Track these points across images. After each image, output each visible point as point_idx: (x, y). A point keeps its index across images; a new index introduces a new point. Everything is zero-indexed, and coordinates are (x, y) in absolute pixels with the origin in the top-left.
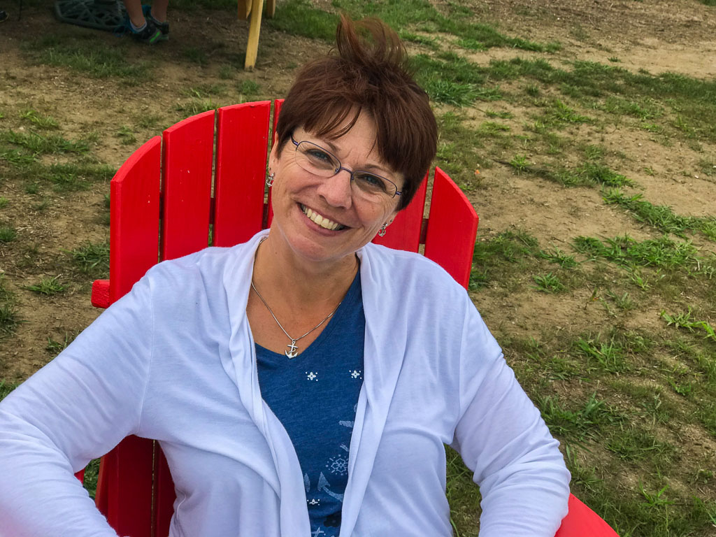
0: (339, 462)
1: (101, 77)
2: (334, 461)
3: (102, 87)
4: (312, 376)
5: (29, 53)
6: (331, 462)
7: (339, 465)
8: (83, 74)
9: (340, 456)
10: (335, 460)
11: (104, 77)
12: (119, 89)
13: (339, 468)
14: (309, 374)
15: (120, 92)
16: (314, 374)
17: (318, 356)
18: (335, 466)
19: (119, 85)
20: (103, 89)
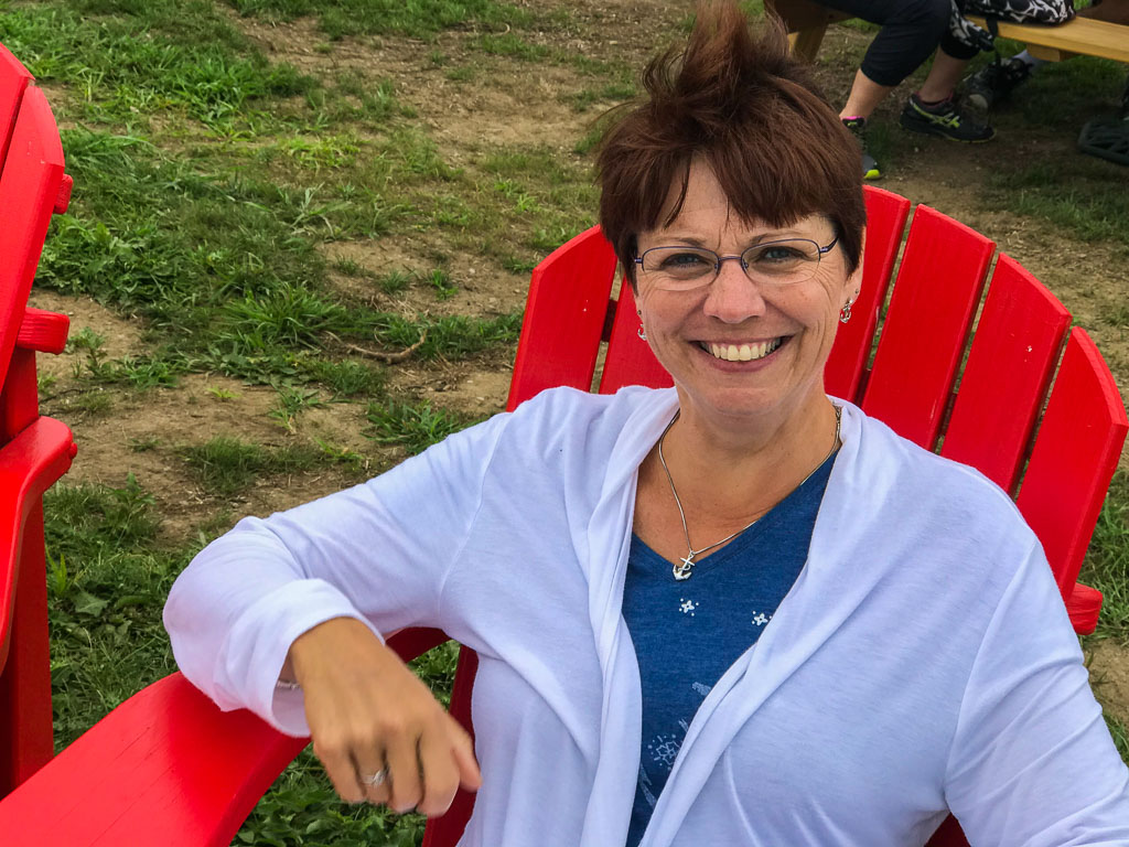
0: (670, 747)
1: (1089, 240)
2: (664, 743)
3: (1083, 256)
4: (688, 607)
5: (996, 192)
6: (659, 743)
7: (669, 751)
8: (1062, 232)
9: (674, 736)
10: (665, 741)
11: (1095, 239)
12: (1111, 261)
13: (668, 757)
14: (685, 602)
15: (1111, 266)
16: (693, 604)
17: (711, 578)
18: (663, 751)
19: (1114, 254)
20: (1084, 258)
